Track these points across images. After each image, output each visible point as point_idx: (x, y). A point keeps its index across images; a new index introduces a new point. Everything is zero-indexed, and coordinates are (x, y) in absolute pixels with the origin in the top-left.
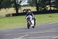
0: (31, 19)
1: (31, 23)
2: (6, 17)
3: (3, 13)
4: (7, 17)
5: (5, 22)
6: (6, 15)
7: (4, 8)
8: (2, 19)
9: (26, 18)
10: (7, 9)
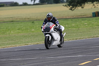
0: (52, 29)
1: (52, 37)
2: (93, 17)
3: (89, 9)
4: (96, 16)
5: (91, 25)
6: (93, 13)
7: (90, 1)
8: (86, 21)
9: (42, 28)
10: (95, 3)
